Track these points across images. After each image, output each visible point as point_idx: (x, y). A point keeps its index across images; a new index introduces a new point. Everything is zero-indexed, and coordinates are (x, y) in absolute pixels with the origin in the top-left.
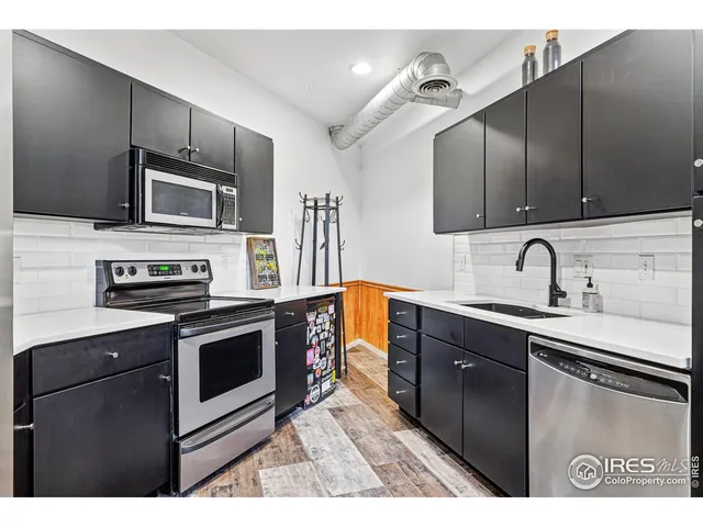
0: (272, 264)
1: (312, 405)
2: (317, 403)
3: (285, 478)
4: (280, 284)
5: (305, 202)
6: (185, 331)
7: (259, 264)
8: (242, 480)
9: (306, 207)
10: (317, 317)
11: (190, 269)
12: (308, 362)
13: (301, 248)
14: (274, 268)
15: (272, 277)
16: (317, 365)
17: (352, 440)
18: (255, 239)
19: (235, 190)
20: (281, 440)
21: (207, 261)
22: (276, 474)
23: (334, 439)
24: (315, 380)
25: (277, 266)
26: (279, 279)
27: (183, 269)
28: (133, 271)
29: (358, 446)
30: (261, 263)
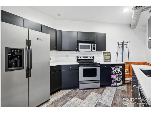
0: (109, 57)
1: (113, 86)
2: (115, 86)
3: (94, 95)
4: (111, 61)
5: (118, 44)
6: (81, 66)
7: (105, 57)
8: (89, 92)
9: (119, 45)
10: (115, 68)
11: (90, 57)
12: (112, 77)
13: (117, 54)
14: (110, 57)
15: (109, 60)
16: (115, 78)
17: (114, 96)
18: (104, 52)
19: (95, 44)
20: (101, 89)
21: (93, 56)
22: (94, 94)
23: (111, 94)
24: (114, 82)
25: (111, 57)
26: (111, 60)
27: (88, 57)
28: (80, 57)
29: (114, 97)
30: (106, 57)
